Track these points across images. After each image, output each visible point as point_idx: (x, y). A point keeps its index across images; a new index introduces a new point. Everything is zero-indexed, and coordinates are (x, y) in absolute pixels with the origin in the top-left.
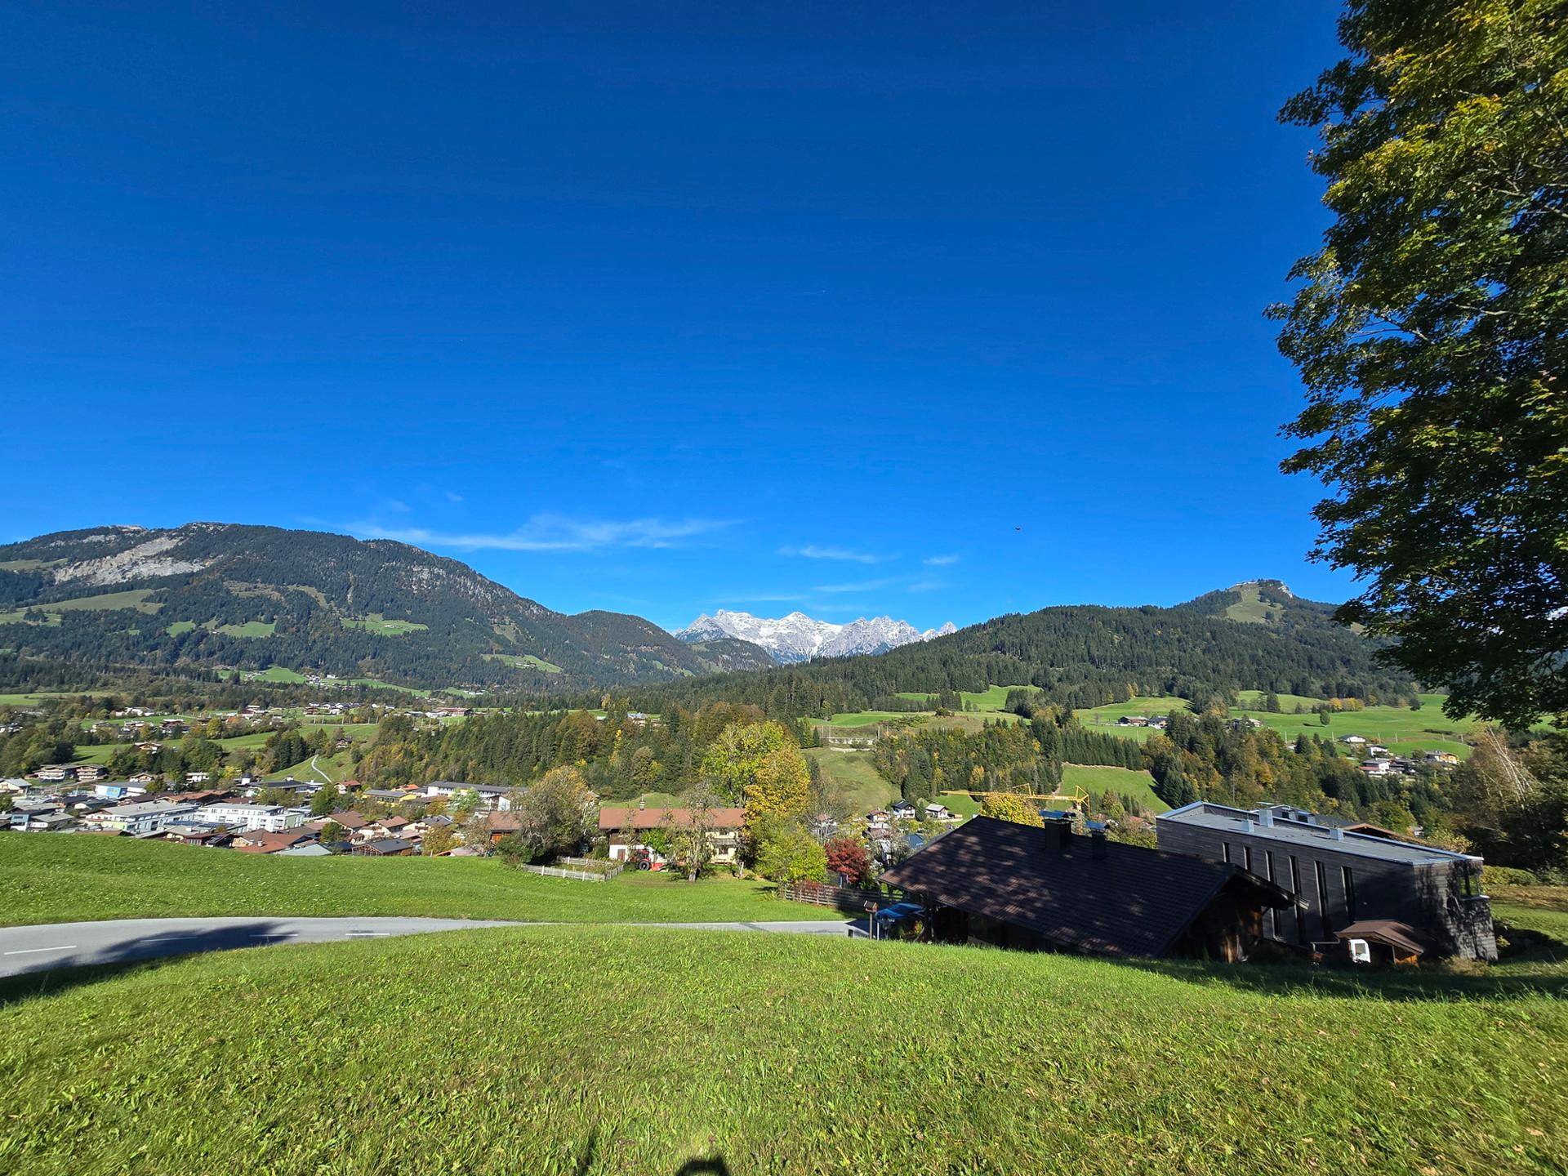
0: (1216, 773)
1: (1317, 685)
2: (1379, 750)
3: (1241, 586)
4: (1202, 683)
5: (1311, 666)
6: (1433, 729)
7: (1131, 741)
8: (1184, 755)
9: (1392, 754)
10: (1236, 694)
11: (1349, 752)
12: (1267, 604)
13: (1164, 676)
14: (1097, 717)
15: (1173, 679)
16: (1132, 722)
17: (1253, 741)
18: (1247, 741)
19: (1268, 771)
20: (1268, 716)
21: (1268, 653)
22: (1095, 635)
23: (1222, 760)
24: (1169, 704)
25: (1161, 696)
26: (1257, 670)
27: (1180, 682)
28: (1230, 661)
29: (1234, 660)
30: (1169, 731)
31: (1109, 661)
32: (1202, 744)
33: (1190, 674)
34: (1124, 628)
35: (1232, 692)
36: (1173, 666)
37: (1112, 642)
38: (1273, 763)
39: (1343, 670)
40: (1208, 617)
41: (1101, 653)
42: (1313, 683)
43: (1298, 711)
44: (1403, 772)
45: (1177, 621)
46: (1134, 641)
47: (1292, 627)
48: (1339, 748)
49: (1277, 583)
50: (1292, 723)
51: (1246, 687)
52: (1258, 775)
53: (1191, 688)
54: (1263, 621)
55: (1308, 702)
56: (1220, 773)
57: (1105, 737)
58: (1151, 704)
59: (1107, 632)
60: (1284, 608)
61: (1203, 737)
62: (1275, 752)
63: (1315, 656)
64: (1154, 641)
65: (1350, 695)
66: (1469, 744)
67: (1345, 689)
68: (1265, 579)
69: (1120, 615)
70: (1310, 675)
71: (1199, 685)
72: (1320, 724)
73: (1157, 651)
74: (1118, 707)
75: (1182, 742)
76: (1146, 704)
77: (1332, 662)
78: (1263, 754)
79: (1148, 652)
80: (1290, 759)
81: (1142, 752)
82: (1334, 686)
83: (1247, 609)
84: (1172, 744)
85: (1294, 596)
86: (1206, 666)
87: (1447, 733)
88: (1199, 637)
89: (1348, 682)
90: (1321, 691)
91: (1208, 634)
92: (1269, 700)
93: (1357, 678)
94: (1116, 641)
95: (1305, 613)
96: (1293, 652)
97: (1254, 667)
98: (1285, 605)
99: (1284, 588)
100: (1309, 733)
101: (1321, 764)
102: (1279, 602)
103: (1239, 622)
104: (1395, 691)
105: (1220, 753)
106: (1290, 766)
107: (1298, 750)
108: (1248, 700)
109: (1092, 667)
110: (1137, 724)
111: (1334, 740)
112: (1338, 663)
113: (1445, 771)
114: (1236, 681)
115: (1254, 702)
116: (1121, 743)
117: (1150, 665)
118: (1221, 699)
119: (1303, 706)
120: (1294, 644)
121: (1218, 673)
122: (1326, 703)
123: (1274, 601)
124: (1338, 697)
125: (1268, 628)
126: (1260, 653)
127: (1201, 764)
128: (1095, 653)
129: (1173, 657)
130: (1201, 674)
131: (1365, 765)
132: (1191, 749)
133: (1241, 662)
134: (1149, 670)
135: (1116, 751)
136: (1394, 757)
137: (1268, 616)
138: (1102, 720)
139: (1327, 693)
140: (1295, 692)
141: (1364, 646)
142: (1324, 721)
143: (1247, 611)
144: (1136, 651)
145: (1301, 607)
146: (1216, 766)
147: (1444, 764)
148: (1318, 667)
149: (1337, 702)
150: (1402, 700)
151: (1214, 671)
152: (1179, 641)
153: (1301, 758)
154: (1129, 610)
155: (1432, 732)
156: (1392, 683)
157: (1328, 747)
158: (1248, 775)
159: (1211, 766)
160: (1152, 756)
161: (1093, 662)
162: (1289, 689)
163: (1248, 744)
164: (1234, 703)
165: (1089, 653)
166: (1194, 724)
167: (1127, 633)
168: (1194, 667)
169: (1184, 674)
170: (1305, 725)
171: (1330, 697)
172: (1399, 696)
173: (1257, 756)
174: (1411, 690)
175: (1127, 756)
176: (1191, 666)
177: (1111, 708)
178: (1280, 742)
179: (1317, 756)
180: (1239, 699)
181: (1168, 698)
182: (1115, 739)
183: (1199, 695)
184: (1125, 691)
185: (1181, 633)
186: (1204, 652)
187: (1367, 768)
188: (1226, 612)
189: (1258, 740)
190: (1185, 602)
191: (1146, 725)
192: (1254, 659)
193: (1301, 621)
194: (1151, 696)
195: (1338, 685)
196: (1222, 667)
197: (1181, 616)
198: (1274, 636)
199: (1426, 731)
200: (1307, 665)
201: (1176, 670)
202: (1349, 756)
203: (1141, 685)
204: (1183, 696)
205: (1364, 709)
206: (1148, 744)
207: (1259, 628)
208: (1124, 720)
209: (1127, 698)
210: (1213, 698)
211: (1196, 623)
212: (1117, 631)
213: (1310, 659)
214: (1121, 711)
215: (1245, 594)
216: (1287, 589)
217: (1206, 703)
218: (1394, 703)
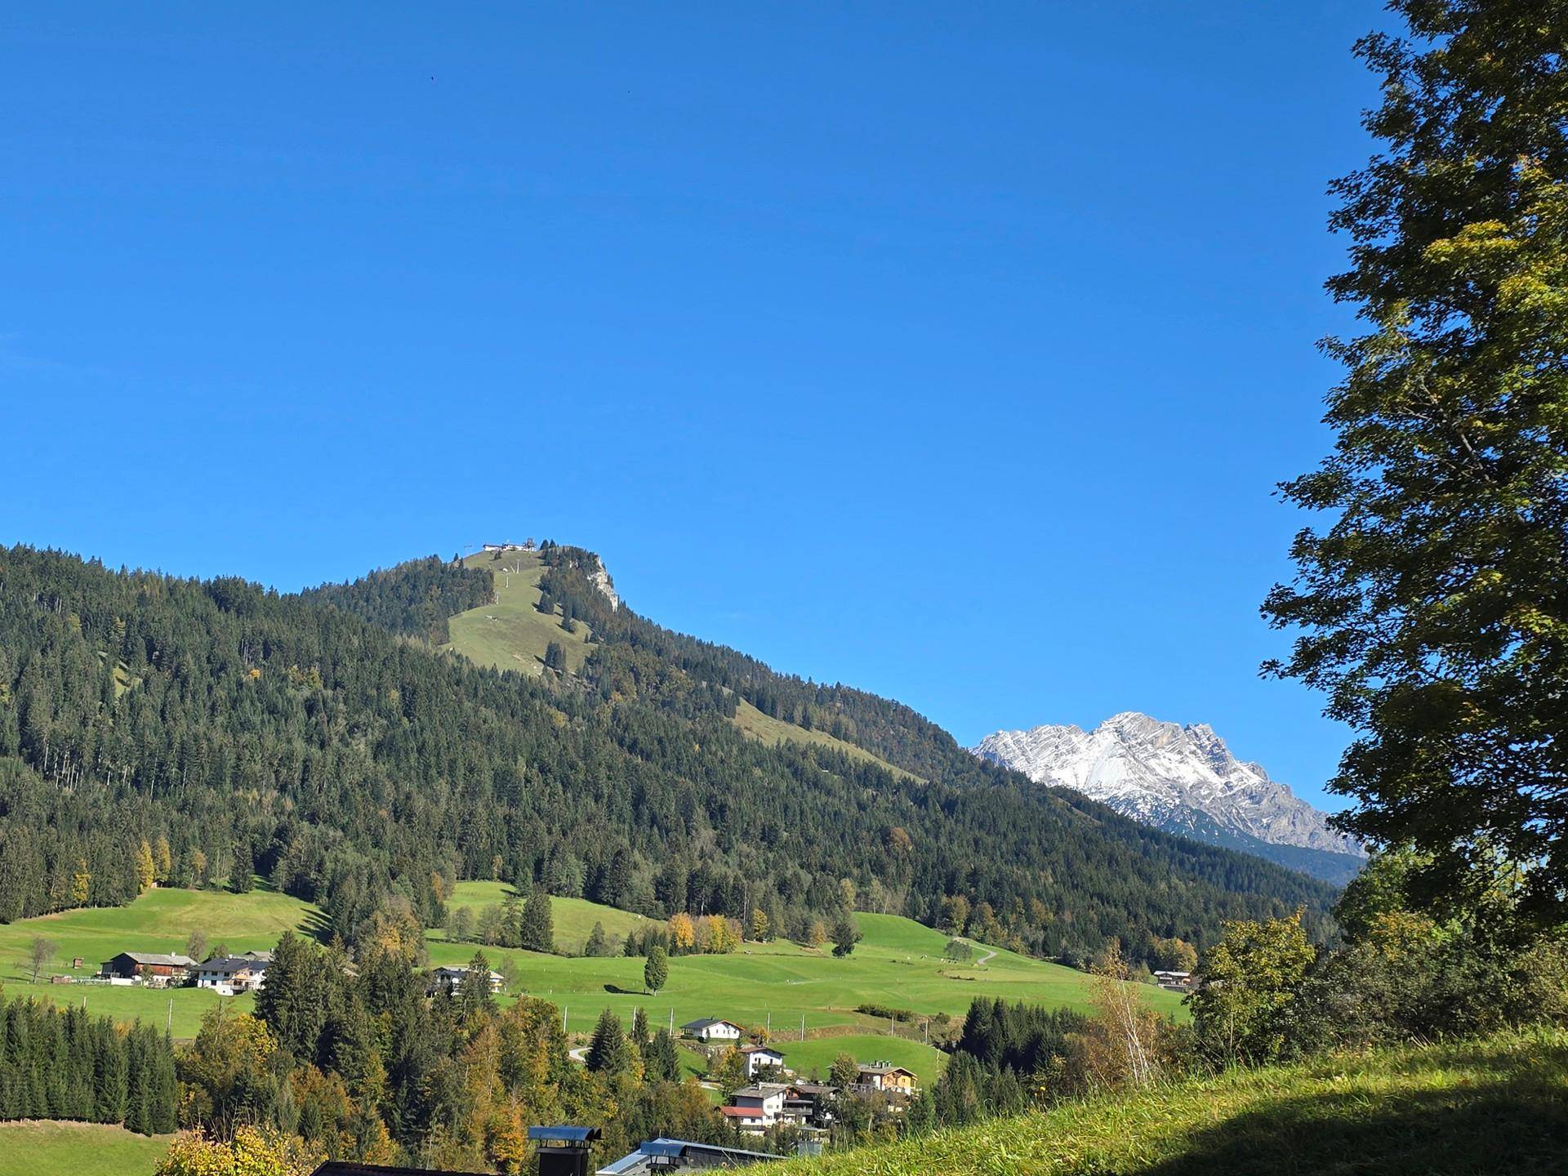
0: (384, 1133)
1: (643, 875)
2: (765, 1059)
3: (498, 556)
4: (361, 849)
5: (637, 818)
6: (878, 1004)
7: (152, 1031)
8: (302, 1079)
9: (789, 1073)
10: (447, 890)
11: (702, 1067)
12: (553, 621)
13: (253, 821)
14: (40, 951)
15: (282, 833)
16: (150, 971)
17: (492, 1033)
18: (473, 1036)
19: (517, 1123)
20: (524, 960)
21: (542, 770)
22: (53, 660)
23: (403, 1093)
24: (263, 915)
25: (236, 889)
26: (508, 820)
27: (298, 844)
28: (442, 786)
29: (454, 785)
30: (267, 1005)
31: (88, 758)
32: (356, 1044)
33: (331, 820)
34: (151, 649)
35: (438, 881)
36: (283, 789)
37: (105, 692)
38: (530, 1102)
39: (706, 835)
40: (398, 640)
41: (66, 724)
42: (636, 866)
43: (594, 947)
44: (809, 1119)
45: (313, 642)
46: (175, 694)
47: (606, 697)
48: (686, 1056)
49: (587, 562)
50: (577, 985)
51: (473, 872)
52: (491, 1138)
53: (329, 865)
54: (536, 670)
55: (621, 923)
56: (392, 1135)
57: (71, 1022)
58: (205, 913)
59: (90, 655)
60: (593, 640)
61: (364, 1022)
62: (542, 1069)
63: (652, 788)
64: (235, 703)
65: (715, 908)
66: (937, 1045)
67: (708, 890)
68: (563, 543)
69: (142, 599)
70: (633, 844)
71: (351, 856)
72: (643, 987)
73: (245, 737)
74: (98, 922)
75: (301, 1039)
76: (187, 913)
77: (687, 812)
78: (511, 1073)
79: (218, 737)
80: (571, 1088)
81: (184, 1073)
82: (682, 880)
83: (503, 627)
84: (269, 1044)
85: (622, 606)
86: (377, 797)
87: (901, 1018)
88: (367, 700)
89: (717, 869)
90: (652, 891)
91: (395, 695)
92: (529, 914)
93: (733, 859)
94: (120, 690)
95: (643, 659)
96: (603, 773)
97: (501, 810)
98: (599, 631)
99: (601, 578)
100: (625, 1011)
101: (642, 1102)
102: (585, 619)
103: (478, 665)
104: (809, 903)
105: (401, 1071)
106: (570, 1111)
107: (595, 1061)
108: (477, 909)
109: (28, 773)
110: (161, 979)
111: (675, 1032)
112: (700, 812)
113: (890, 1115)
114: (450, 848)
115: (491, 916)
116: (121, 1039)
117: (216, 781)
118: (405, 905)
119: (608, 931)
120: (608, 749)
121: (409, 821)
122: (662, 926)
123: (572, 612)
124: (688, 909)
125: (546, 694)
126: (521, 767)
127: (346, 1108)
128: (43, 722)
129: (289, 757)
130: (360, 824)
131: (734, 1101)
132: (325, 1059)
133: (471, 793)
134: (210, 797)
135: (101, 1066)
136: (792, 1080)
137: (553, 658)
138: (53, 964)
139: (665, 899)
140: (592, 893)
141: (758, 772)
142: (654, 979)
143: (502, 636)
144: (180, 731)
145: (634, 640)
146: (385, 1113)
147: (889, 1097)
148: (653, 821)
149: (685, 925)
150: (820, 926)
151: (397, 815)
152: (310, 707)
153: (598, 1083)
154: (171, 588)
155: (873, 1013)
156: (806, 878)
157: (660, 1053)
158: (465, 1137)
159: (373, 1113)
160: (208, 1086)
161: (33, 758)
162: (579, 881)
163: (479, 1043)
164: (438, 917)
165: (23, 721)
166: (343, 982)
167: (158, 664)
168: (344, 798)
169: (313, 819)
170: (610, 988)
171: (669, 912)
172: (815, 914)
173: (495, 1079)
174: (839, 900)
175: (133, 1080)
176: (335, 793)
177: (76, 921)
178: (557, 1039)
179: (633, 1077)
180: (452, 905)
181: (256, 895)
182: (106, 1027)
183: (349, 889)
184: (128, 867)
185: (319, 685)
186: (378, 749)
187: (738, 1110)
188: (446, 629)
189: (504, 1033)
190: (338, 581)
191: (191, 983)
192: (504, 784)
193: (628, 684)
194: (207, 885)
195: (693, 877)
196: (420, 803)
197: (326, 629)
198: (561, 719)
199: (862, 1011)
200: (628, 813)
201: (289, 804)
202: (701, 1077)
203: (181, 848)
204: (301, 889)
205: (741, 947)
206: (202, 1044)
207: (529, 691)
208: (123, 966)
209: (130, 891)
210: (386, 901)
211: (366, 654)
212: (128, 655)
213: (639, 799)
214: (113, 934)
215: (504, 580)
216: (610, 582)
217: (366, 914)
218: (801, 935)
